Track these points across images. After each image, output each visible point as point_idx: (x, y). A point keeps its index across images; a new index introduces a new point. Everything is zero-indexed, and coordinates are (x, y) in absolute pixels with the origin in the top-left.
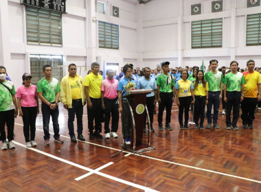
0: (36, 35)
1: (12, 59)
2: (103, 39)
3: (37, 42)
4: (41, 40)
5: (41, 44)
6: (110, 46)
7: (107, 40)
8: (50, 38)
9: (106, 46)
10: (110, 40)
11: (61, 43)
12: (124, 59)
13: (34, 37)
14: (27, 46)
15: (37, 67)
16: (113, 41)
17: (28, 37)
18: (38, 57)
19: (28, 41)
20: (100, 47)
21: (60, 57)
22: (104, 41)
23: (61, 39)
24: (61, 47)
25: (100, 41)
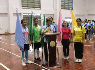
0: (27, 4)
1: (14, 16)
2: (64, 4)
3: (27, 7)
4: (29, 6)
5: (29, 8)
6: (68, 8)
7: (66, 4)
8: (34, 5)
9: (66, 8)
10: (68, 5)
11: (40, 7)
12: (76, 15)
13: (26, 4)
14: (22, 9)
15: (27, 20)
16: (70, 5)
17: (22, 4)
18: (28, 15)
19: (22, 6)
20: (62, 9)
21: (40, 15)
22: (64, 5)
23: (40, 5)
24: (40, 9)
25: (62, 5)
